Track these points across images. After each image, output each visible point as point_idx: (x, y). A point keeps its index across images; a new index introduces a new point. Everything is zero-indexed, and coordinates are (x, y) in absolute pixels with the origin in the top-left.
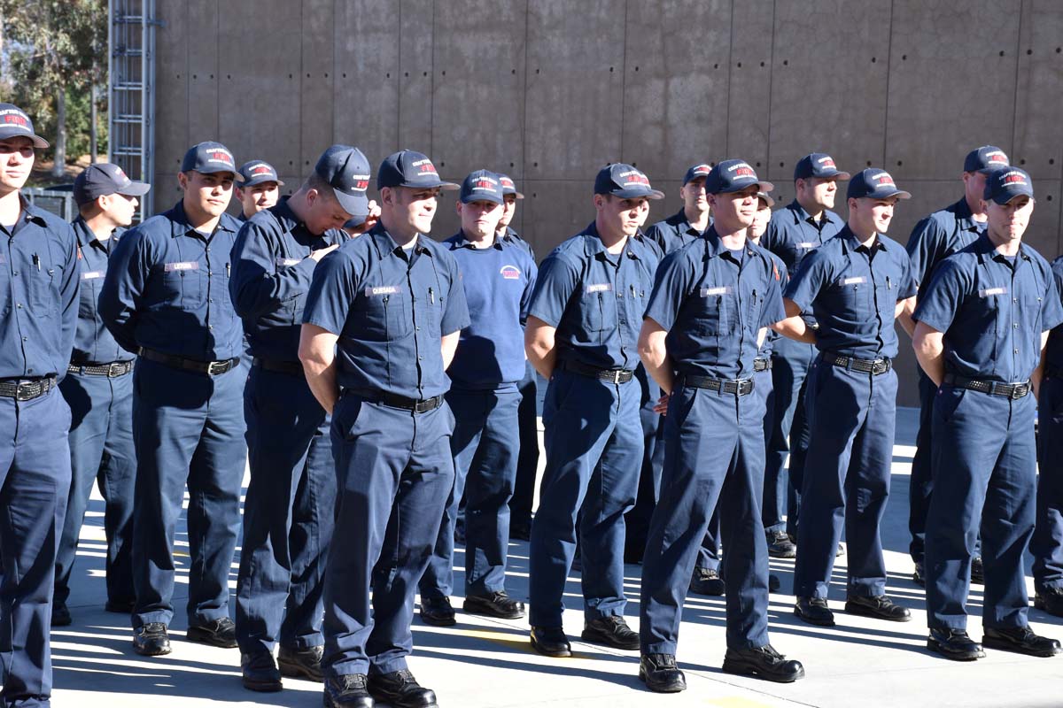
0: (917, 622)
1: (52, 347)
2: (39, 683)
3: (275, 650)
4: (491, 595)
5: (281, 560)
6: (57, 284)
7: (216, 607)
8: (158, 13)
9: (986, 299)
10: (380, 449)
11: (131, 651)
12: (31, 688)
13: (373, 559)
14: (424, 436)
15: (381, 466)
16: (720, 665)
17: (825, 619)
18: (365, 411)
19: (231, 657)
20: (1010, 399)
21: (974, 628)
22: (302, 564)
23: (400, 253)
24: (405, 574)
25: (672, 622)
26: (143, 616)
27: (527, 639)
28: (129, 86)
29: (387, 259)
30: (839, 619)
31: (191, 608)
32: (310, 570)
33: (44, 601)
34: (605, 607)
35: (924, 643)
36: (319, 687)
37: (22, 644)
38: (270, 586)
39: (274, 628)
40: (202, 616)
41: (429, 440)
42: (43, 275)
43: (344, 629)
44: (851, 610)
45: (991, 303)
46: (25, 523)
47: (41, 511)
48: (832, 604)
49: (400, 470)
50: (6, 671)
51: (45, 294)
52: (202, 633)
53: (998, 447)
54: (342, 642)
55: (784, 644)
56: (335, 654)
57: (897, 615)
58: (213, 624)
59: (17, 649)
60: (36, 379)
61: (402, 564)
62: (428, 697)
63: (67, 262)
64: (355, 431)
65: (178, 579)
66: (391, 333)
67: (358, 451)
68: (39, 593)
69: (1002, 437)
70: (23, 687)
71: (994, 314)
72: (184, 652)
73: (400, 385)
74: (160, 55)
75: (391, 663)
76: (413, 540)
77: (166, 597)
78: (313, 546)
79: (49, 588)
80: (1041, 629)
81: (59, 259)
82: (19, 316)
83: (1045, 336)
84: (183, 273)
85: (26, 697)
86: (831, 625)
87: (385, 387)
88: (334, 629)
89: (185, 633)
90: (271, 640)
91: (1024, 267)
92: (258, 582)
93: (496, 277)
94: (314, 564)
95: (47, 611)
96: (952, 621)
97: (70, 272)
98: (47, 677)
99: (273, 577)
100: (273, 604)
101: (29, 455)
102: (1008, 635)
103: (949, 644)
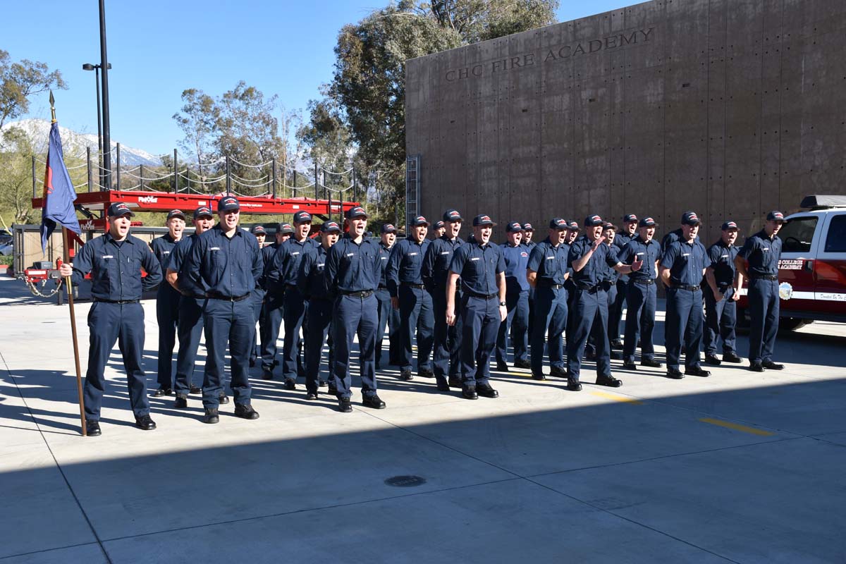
0: (664, 368)
1: (371, 281)
2: (373, 386)
3: (447, 378)
4: (523, 361)
5: (446, 349)
6: (373, 261)
7: (426, 365)
8: (421, 178)
9: (684, 257)
10: (476, 312)
11: (401, 378)
12: (370, 387)
13: (475, 348)
14: (490, 307)
15: (476, 317)
16: (595, 382)
17: (633, 367)
18: (470, 300)
19: (433, 381)
20: (693, 291)
21: (682, 369)
22: (454, 351)
23: (481, 248)
24: (487, 353)
25: (577, 367)
26: (404, 368)
27: (531, 375)
28: (412, 202)
29: (476, 249)
30: (637, 367)
31: (419, 365)
32: (456, 352)
33: (372, 360)
34: (557, 364)
35: (666, 374)
36: (460, 390)
37: (367, 374)
38: (443, 358)
39: (446, 370)
40: (422, 368)
41: (491, 309)
42: (368, 258)
43: (467, 371)
44: (642, 364)
45: (685, 258)
46: (365, 336)
47: (370, 333)
48: (635, 363)
49: (483, 318)
50: (363, 382)
51: (369, 264)
52: (422, 373)
53: (690, 307)
54: (466, 375)
55: (616, 375)
56: (465, 379)
57: (658, 366)
58: (426, 370)
59: (366, 375)
60: (367, 291)
61: (485, 349)
62: (495, 393)
63: (377, 254)
64: (467, 306)
65: (414, 357)
66: (478, 273)
67: (469, 312)
68: (371, 358)
69: (691, 304)
70: (368, 387)
71: (687, 262)
72: (417, 379)
73: (481, 290)
74: (422, 190)
75: (484, 382)
76: (488, 342)
77: (410, 362)
78: (457, 345)
79: (374, 356)
80: (704, 368)
81: (374, 253)
82: (361, 271)
83: (704, 270)
84: (414, 256)
85: (369, 390)
86: (635, 369)
87: (476, 291)
88: (464, 371)
89: (417, 373)
90: (445, 374)
91: (695, 247)
92: (439, 356)
93: (520, 256)
94: (457, 351)
95: (373, 364)
96: (674, 367)
97: (377, 257)
98: (375, 385)
99: (444, 354)
100: (445, 363)
101: (365, 314)
102: (694, 370)
103: (673, 374)
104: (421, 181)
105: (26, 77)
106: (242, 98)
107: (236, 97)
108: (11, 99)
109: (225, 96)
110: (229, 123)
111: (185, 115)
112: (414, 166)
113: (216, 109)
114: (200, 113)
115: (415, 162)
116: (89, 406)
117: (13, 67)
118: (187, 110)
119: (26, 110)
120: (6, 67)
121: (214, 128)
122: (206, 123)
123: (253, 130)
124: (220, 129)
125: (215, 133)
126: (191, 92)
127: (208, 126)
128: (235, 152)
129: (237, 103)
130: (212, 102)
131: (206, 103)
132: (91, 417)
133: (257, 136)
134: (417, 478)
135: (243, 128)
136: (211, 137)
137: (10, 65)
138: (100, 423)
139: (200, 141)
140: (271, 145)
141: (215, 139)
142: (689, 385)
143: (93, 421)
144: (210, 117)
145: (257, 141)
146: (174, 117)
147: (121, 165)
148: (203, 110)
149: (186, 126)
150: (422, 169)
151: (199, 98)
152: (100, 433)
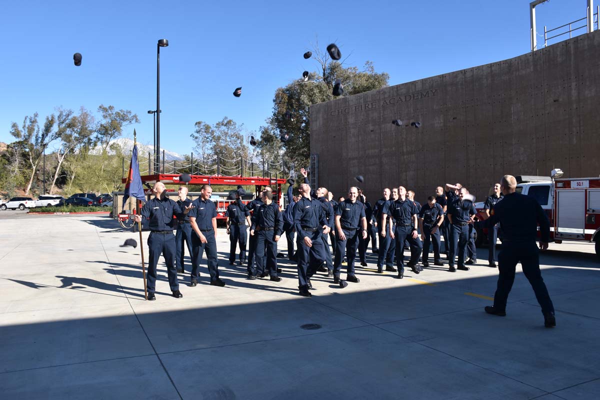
28: (313, 178)
102: (461, 267)
103: (452, 270)
104: (318, 167)
105: (121, 118)
106: (225, 125)
107: (223, 125)
108: (114, 129)
109: (217, 124)
110: (219, 138)
111: (196, 135)
112: (314, 160)
113: (212, 131)
114: (204, 133)
115: (315, 158)
116: (149, 285)
117: (115, 113)
118: (198, 132)
119: (120, 134)
120: (113, 114)
121: (211, 141)
122: (207, 138)
123: (231, 141)
124: (214, 141)
125: (211, 144)
126: (199, 123)
127: (208, 140)
128: (222, 153)
129: (223, 128)
130: (210, 128)
131: (207, 128)
132: (151, 291)
133: (233, 145)
134: (316, 325)
135: (226, 141)
136: (209, 146)
137: (114, 113)
138: (155, 294)
139: (204, 148)
140: (240, 149)
141: (211, 146)
142: (459, 275)
143: (151, 293)
144: (209, 135)
145: (232, 147)
146: (191, 136)
147: (165, 160)
148: (205, 132)
149: (197, 140)
150: (318, 162)
151: (204, 126)
152: (155, 299)
